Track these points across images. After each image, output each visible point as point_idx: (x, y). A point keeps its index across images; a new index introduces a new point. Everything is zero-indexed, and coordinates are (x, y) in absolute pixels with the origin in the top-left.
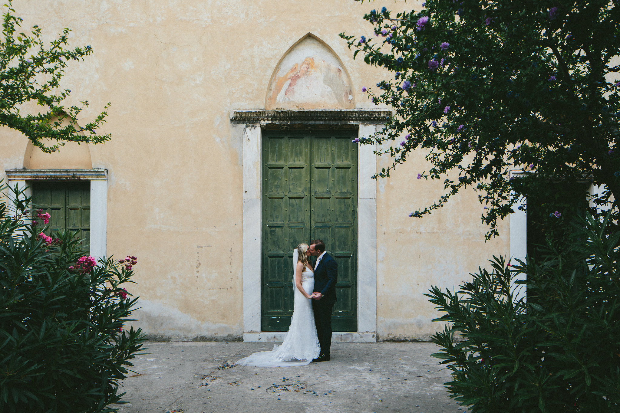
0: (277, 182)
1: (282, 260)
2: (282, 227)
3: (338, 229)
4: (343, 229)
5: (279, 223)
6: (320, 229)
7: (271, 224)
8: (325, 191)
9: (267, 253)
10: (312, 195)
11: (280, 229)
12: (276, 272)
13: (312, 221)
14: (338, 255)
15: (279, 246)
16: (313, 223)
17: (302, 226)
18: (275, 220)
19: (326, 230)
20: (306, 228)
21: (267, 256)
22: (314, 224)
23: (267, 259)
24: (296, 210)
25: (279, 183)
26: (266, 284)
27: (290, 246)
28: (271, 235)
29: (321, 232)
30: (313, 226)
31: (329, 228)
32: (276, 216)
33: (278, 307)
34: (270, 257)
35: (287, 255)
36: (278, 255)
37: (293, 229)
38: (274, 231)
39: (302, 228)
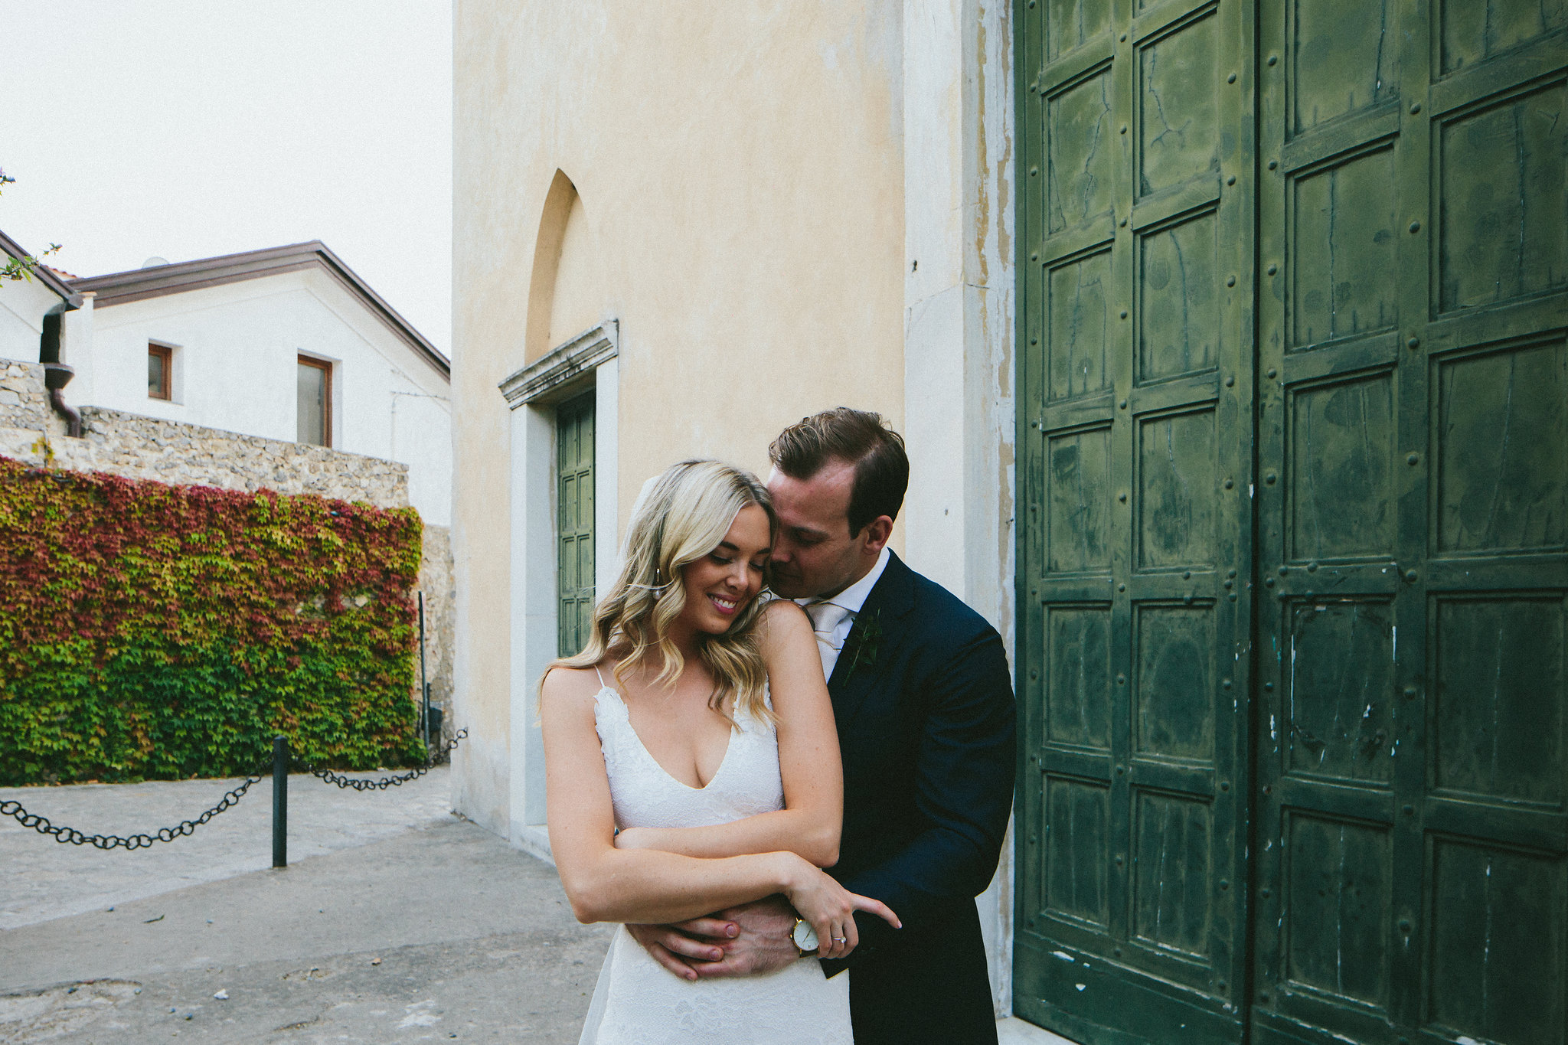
0: (1083, 162)
1: (1105, 620)
2: (1104, 426)
3: (1460, 368)
4: (1504, 363)
5: (1089, 401)
6: (1322, 398)
7: (1053, 418)
8: (1362, 99)
9: (1040, 587)
10: (1266, 163)
11: (1098, 439)
12: (1081, 692)
13: (1267, 345)
14: (1458, 579)
15: (1091, 537)
16: (1274, 358)
17: (1204, 393)
18: (1078, 388)
19: (1362, 392)
20: (1232, 404)
21: (1038, 599)
22: (1280, 369)
23: (1038, 618)
24: (1177, 301)
25: (1092, 163)
26: (1033, 759)
27: (1148, 537)
28: (1062, 478)
29: (1329, 415)
30: (1272, 382)
31: (1384, 372)
32: (1081, 369)
33: (1086, 901)
34: (1053, 603)
35: (1128, 596)
36: (1085, 592)
37: (1161, 426)
38: (1070, 455)
39: (1207, 408)
